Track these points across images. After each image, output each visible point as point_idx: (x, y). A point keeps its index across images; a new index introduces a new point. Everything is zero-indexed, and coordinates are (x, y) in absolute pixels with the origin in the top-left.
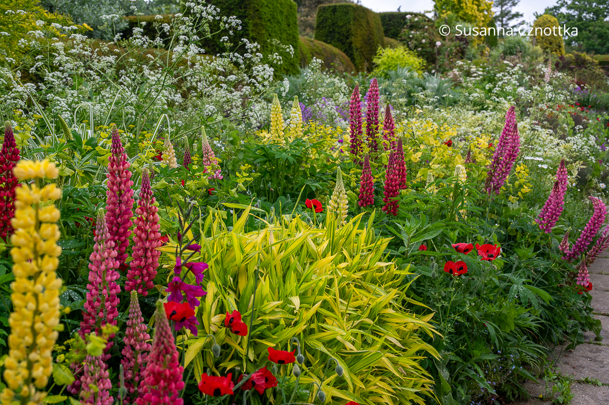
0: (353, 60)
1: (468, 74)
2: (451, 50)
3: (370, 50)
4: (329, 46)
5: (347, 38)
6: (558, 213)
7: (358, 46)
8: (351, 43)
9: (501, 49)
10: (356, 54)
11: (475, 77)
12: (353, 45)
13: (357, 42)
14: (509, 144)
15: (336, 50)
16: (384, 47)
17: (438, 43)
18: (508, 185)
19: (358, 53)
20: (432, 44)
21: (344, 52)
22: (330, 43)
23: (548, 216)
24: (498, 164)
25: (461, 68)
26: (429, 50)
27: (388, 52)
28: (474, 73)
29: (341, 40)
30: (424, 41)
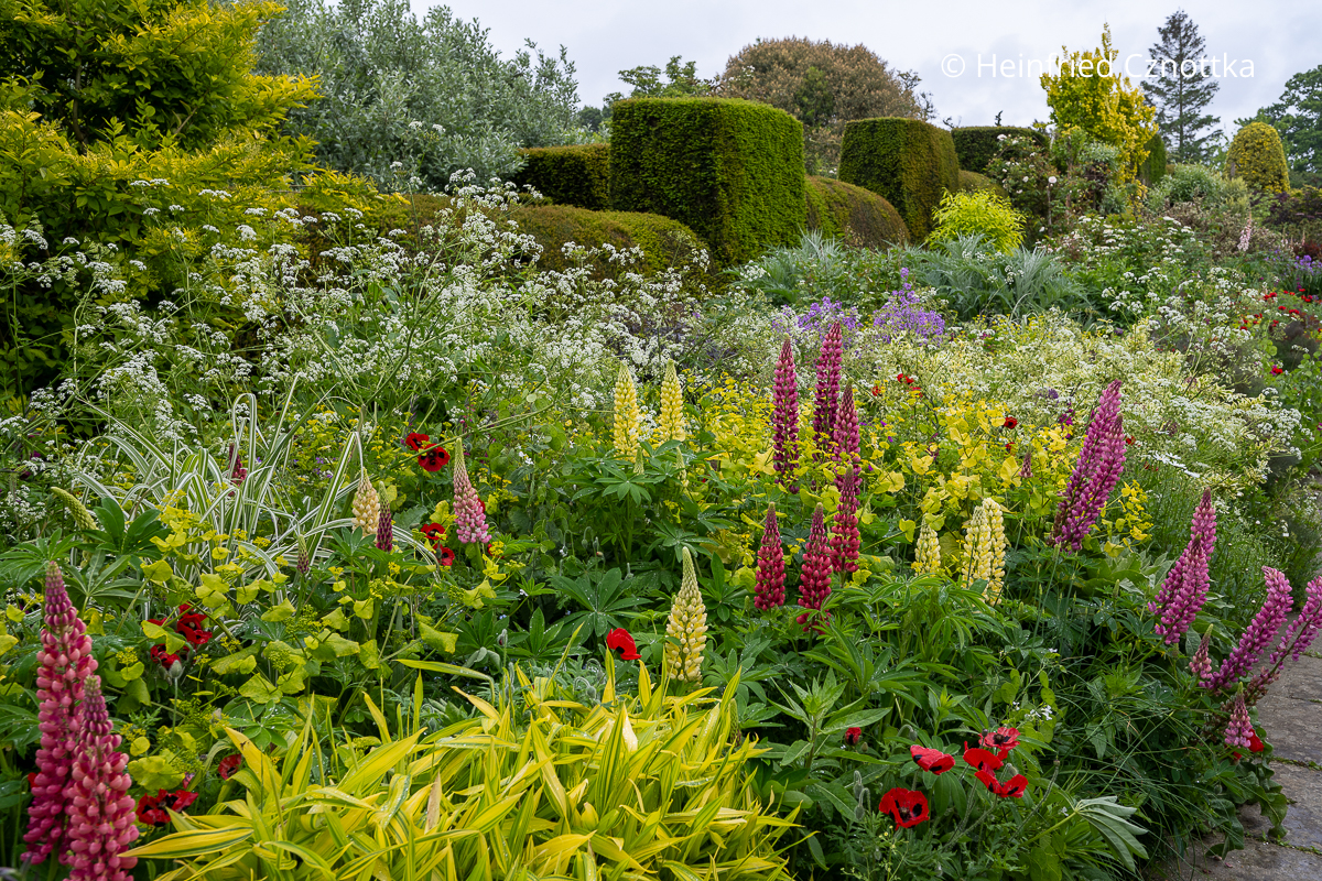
0: (903, 211)
1: (1099, 239)
2: (1075, 192)
3: (931, 195)
4: (861, 190)
5: (894, 175)
6: (1195, 607)
7: (913, 188)
8: (900, 183)
9: (1169, 188)
10: (908, 201)
11: (1109, 245)
12: (903, 187)
13: (910, 181)
14: (1104, 456)
15: (872, 197)
16: (954, 190)
17: (1052, 180)
18: (1104, 522)
19: (911, 201)
20: (1042, 182)
21: (888, 198)
22: (865, 184)
23: (1175, 610)
24: (1081, 491)
25: (1086, 229)
26: (1036, 192)
27: (962, 199)
28: (1108, 238)
29: (883, 179)
30: (1026, 179)
